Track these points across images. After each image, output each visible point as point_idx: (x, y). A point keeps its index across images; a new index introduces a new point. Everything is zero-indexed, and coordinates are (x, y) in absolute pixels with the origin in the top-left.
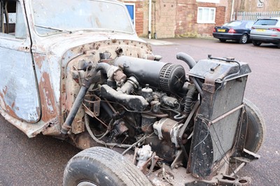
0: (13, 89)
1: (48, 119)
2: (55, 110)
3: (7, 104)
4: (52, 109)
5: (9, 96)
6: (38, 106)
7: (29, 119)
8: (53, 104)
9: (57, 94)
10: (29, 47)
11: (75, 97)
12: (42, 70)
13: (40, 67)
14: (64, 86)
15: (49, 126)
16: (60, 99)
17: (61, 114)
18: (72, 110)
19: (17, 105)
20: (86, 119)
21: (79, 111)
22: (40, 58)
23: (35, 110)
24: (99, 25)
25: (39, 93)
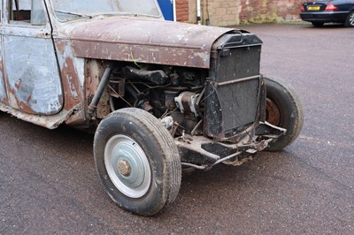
0: (30, 80)
1: (71, 106)
2: (79, 95)
3: (21, 100)
4: (76, 95)
5: (24, 90)
6: (61, 93)
7: (49, 110)
8: (77, 89)
9: (82, 78)
10: (49, 33)
11: (100, 80)
12: (65, 55)
13: (63, 53)
14: (88, 69)
15: (73, 113)
16: (85, 83)
17: (85, 99)
18: (96, 93)
19: (34, 98)
20: (111, 103)
21: (104, 94)
22: (62, 43)
23: (57, 99)
24: (120, 9)
25: (61, 80)
